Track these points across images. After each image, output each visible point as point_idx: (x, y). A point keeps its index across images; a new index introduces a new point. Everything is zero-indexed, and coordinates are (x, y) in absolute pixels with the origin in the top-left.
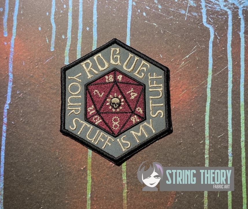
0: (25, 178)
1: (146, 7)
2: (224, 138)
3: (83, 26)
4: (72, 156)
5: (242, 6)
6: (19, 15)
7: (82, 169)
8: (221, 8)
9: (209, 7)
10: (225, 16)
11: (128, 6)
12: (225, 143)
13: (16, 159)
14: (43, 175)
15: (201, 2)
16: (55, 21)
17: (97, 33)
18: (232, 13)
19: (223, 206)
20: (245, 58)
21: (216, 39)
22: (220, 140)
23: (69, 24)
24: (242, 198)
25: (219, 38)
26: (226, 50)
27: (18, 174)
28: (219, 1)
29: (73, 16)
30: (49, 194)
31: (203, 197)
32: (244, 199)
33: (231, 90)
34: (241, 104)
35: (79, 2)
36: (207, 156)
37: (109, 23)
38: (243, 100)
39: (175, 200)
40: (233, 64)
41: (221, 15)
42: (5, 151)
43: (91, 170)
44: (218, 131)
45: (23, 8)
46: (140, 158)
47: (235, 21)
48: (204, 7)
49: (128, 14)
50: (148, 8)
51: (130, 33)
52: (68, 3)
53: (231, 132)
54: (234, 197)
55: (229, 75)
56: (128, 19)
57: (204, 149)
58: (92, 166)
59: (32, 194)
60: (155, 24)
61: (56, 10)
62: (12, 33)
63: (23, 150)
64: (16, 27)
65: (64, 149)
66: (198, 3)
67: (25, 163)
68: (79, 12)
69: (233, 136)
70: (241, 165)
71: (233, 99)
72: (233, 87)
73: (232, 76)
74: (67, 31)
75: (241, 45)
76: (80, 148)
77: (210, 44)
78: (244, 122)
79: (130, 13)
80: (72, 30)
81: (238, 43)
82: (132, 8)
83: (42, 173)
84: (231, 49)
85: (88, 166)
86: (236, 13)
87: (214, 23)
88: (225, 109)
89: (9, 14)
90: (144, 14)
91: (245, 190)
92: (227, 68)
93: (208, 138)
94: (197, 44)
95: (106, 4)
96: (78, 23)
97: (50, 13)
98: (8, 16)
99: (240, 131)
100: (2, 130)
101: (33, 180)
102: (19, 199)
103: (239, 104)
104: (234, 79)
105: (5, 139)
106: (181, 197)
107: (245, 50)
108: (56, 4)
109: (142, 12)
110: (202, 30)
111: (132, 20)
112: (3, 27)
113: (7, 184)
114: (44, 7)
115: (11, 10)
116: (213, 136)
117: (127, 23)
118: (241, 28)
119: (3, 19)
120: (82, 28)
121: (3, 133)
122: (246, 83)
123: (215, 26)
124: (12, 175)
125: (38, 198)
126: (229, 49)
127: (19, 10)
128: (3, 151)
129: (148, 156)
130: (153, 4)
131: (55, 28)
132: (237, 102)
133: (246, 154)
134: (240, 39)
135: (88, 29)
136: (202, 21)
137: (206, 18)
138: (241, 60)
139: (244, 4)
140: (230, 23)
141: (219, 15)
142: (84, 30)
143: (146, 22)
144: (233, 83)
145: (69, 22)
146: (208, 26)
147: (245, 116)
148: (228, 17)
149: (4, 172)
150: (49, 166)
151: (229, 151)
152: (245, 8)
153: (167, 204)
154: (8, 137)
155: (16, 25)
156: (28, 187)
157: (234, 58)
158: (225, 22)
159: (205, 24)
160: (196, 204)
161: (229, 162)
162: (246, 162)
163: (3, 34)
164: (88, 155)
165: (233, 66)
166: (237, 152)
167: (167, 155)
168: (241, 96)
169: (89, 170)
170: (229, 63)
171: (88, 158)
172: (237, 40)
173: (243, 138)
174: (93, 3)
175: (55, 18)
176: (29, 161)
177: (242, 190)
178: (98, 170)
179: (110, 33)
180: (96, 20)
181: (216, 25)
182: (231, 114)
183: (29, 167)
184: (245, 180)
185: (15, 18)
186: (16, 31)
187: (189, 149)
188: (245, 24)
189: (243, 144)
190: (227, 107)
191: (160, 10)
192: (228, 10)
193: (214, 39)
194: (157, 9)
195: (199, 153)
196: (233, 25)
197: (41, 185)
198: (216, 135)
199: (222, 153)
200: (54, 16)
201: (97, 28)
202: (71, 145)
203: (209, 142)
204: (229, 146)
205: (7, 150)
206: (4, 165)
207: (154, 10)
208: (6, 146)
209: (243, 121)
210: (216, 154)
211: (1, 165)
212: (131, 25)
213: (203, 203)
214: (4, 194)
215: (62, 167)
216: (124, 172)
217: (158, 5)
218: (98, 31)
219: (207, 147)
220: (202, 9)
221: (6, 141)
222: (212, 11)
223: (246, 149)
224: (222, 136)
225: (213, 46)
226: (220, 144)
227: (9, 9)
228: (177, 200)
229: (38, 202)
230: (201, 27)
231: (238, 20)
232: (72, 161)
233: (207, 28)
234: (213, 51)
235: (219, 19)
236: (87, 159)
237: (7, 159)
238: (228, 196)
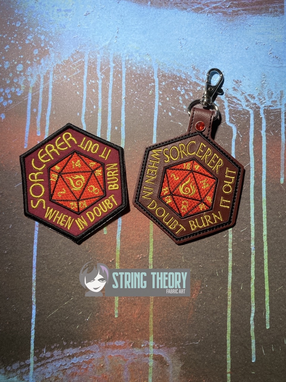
0: (57, 270)
1: (172, 107)
2: (247, 232)
3: (112, 126)
4: (101, 249)
5: (263, 106)
6: (52, 115)
7: (111, 261)
8: (243, 108)
9: (232, 107)
10: (247, 116)
11: (154, 107)
12: (247, 237)
13: (47, 252)
14: (74, 267)
15: (224, 102)
16: (85, 121)
17: (125, 132)
18: (254, 113)
19: (246, 298)
20: (267, 156)
21: (239, 137)
22: (243, 234)
23: (98, 123)
24: (264, 290)
25: (241, 136)
26: (248, 148)
27: (49, 266)
28: (241, 101)
29: (102, 116)
30: (79, 285)
31: (227, 289)
32: (266, 291)
33: (253, 186)
34: (263, 200)
35: (108, 103)
36: (230, 249)
37: (136, 122)
38: (265, 195)
39: (200, 292)
40: (255, 161)
41: (243, 114)
42: (37, 244)
43: (120, 263)
44: (241, 225)
45: (55, 109)
46: (166, 251)
47: (257, 120)
48: (227, 107)
49: (155, 114)
50: (173, 108)
51: (156, 132)
52: (98, 104)
53: (254, 226)
54: (257, 289)
55: (251, 172)
56: (154, 118)
57: (227, 242)
58: (120, 259)
59: (62, 286)
60: (181, 124)
61: (86, 110)
62: (45, 132)
63: (55, 243)
64: (48, 127)
65: (94, 242)
66: (221, 103)
67: (56, 256)
68: (107, 112)
69: (256, 230)
70: (263, 259)
71: (255, 195)
72: (255, 183)
73: (254, 173)
74: (96, 130)
75: (263, 143)
76: (109, 242)
77: (232, 142)
78: (266, 216)
79: (156, 113)
80: (101, 129)
81: (259, 141)
82: (159, 108)
83: (72, 265)
84: (253, 147)
85: (116, 258)
86: (257, 113)
87: (236, 122)
88: (248, 205)
89: (42, 114)
90: (170, 114)
91: (268, 282)
92: (249, 165)
93: (231, 232)
94: (220, 142)
95: (134, 105)
96: (107, 123)
97: (81, 114)
98: (42, 116)
99: (262, 225)
100: (35, 225)
101: (64, 272)
102: (50, 291)
103: (261, 199)
104: (256, 175)
105: (38, 232)
106: (205, 289)
107: (266, 147)
108: (87, 105)
109: (167, 112)
110: (225, 129)
111: (158, 120)
112: (36, 127)
113: (39, 276)
114: (75, 108)
115: (44, 111)
116: (237, 230)
117: (153, 123)
118: (262, 127)
119: (36, 119)
120: (110, 128)
121: (36, 227)
122: (268, 179)
123: (237, 125)
124: (44, 268)
125: (68, 289)
126: (251, 147)
127: (52, 111)
128: (36, 244)
129: (174, 249)
130: (178, 104)
131: (85, 127)
132: (259, 198)
133: (268, 248)
134: (261, 137)
135: (116, 128)
136: (225, 120)
137: (229, 117)
138: (263, 157)
139: (265, 104)
140: (252, 122)
141: (241, 115)
142: (112, 129)
143: (172, 121)
144: (255, 179)
145: (98, 121)
146: (231, 125)
147: (267, 211)
148: (250, 117)
149: (36, 265)
150: (79, 259)
151: (251, 244)
152: (266, 108)
153: (192, 296)
154: (40, 231)
155: (48, 125)
156: (59, 279)
157: (256, 156)
158: (247, 121)
159: (228, 123)
160: (220, 296)
161: (252, 256)
162: (268, 255)
163: (37, 133)
164: (117, 248)
165: (255, 163)
166: (260, 246)
167: (192, 249)
168: (263, 192)
169: (117, 262)
170: (251, 160)
171: (117, 251)
172: (258, 138)
173: (265, 233)
174: (121, 103)
175: (85, 118)
176: (60, 254)
177: (264, 283)
178: (126, 263)
179: (138, 132)
180: (124, 120)
181: (239, 124)
182: (254, 209)
183: (60, 260)
184: (267, 273)
185: (48, 118)
186: (49, 131)
187: (213, 243)
188: (266, 123)
189: (265, 238)
190: (249, 203)
191: (185, 110)
192: (250, 110)
193: (236, 138)
194: (182, 109)
195: (223, 247)
196: (255, 123)
197: (71, 277)
198: (239, 229)
199: (245, 247)
200: (85, 116)
201: (125, 127)
202: (100, 238)
203: (233, 236)
204: (252, 240)
205: (40, 244)
206: (37, 258)
207: (179, 110)
208: (38, 240)
209: (264, 216)
210: (239, 247)
211: (34, 258)
212: (157, 124)
213: (227, 296)
214: (36, 285)
215: (92, 260)
216: (151, 264)
217: (183, 105)
218: (126, 130)
219: (230, 241)
220: (225, 109)
221: (38, 235)
222: (234, 111)
223: (268, 243)
224: (245, 231)
225: (236, 144)
226: (243, 238)
227: (42, 110)
228: (201, 292)
229: (68, 294)
230: (224, 125)
231: (259, 119)
232: (101, 254)
233: (229, 126)
234: (236, 149)
235: (241, 118)
236: (115, 251)
237: (39, 252)
238: (251, 288)
